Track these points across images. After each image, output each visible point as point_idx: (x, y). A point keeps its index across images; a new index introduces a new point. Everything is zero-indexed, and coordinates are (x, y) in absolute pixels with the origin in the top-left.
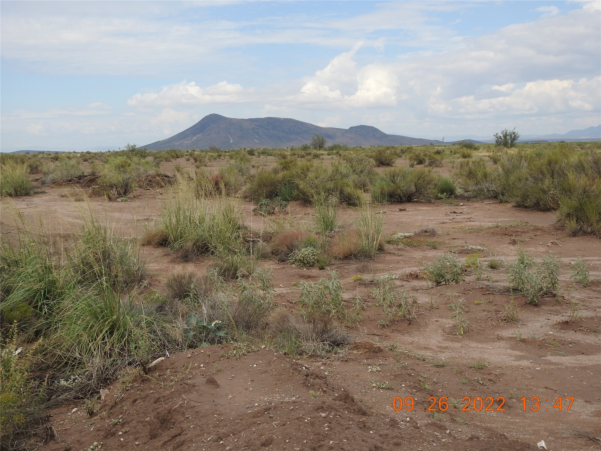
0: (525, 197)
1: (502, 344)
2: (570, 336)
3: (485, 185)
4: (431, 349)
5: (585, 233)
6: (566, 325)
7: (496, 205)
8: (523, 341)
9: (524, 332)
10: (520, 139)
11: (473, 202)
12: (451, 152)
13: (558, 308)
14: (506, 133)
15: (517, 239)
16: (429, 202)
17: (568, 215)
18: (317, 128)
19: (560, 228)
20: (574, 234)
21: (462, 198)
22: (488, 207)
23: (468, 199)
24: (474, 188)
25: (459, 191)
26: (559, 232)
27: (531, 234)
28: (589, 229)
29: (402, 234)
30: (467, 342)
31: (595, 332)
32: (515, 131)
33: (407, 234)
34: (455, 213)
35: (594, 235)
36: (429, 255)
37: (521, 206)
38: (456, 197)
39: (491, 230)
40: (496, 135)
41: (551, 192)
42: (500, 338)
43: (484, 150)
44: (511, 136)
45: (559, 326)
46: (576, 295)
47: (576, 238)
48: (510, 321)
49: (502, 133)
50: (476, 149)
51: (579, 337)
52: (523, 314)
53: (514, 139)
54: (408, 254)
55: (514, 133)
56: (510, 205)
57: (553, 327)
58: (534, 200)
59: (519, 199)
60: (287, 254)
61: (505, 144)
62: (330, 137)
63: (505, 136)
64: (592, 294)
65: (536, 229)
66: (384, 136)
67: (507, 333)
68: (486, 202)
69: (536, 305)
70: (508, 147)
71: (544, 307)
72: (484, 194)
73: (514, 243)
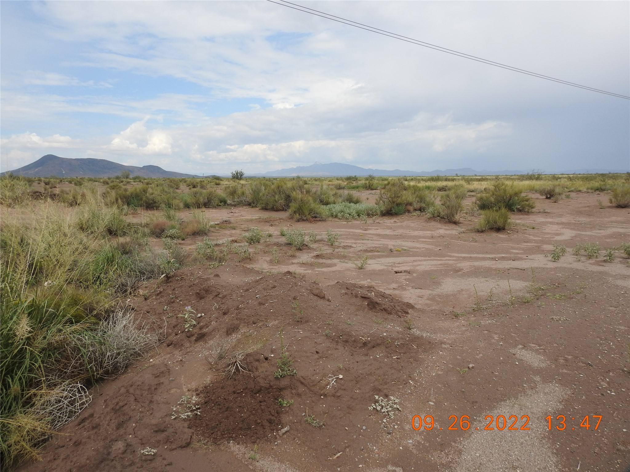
0: (267, 204)
1: (295, 265)
2: (321, 261)
3: (243, 199)
4: (266, 269)
5: (304, 220)
6: (317, 256)
7: (250, 209)
8: (303, 264)
9: (300, 260)
10: (244, 176)
11: (237, 207)
12: (209, 182)
13: (310, 251)
14: (237, 172)
15: (273, 224)
16: (215, 207)
17: (295, 212)
18: (122, 166)
19: (291, 218)
20: (298, 221)
21: (231, 205)
22: (247, 210)
23: (235, 206)
24: (238, 200)
25: (229, 202)
26: (291, 220)
27: (279, 221)
28: (305, 218)
29: (214, 223)
30: (279, 266)
31: (330, 259)
32: (242, 171)
33: (216, 223)
34: (232, 212)
35: (308, 221)
36: (233, 232)
37: (265, 209)
38: (228, 205)
39: (259, 220)
40: (232, 173)
41: (280, 202)
42: (293, 263)
43: (226, 180)
44: (240, 174)
45: (315, 257)
46: (314, 246)
47: (299, 223)
48: (293, 256)
49: (235, 172)
50: (221, 180)
51: (324, 261)
52: (298, 254)
53: (242, 175)
54: (222, 232)
55: (241, 172)
56: (257, 209)
57: (312, 257)
58: (271, 206)
59: (263, 205)
60: (160, 234)
61: (237, 178)
62: (131, 171)
63: (237, 174)
64: (321, 245)
65: (280, 219)
66: (165, 172)
67: (295, 261)
68: (245, 207)
69: (301, 250)
70: (238, 180)
71: (304, 251)
72: (243, 203)
73: (272, 225)
